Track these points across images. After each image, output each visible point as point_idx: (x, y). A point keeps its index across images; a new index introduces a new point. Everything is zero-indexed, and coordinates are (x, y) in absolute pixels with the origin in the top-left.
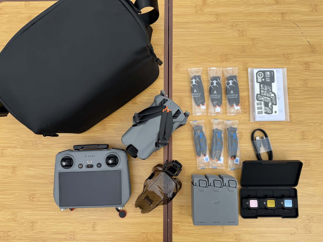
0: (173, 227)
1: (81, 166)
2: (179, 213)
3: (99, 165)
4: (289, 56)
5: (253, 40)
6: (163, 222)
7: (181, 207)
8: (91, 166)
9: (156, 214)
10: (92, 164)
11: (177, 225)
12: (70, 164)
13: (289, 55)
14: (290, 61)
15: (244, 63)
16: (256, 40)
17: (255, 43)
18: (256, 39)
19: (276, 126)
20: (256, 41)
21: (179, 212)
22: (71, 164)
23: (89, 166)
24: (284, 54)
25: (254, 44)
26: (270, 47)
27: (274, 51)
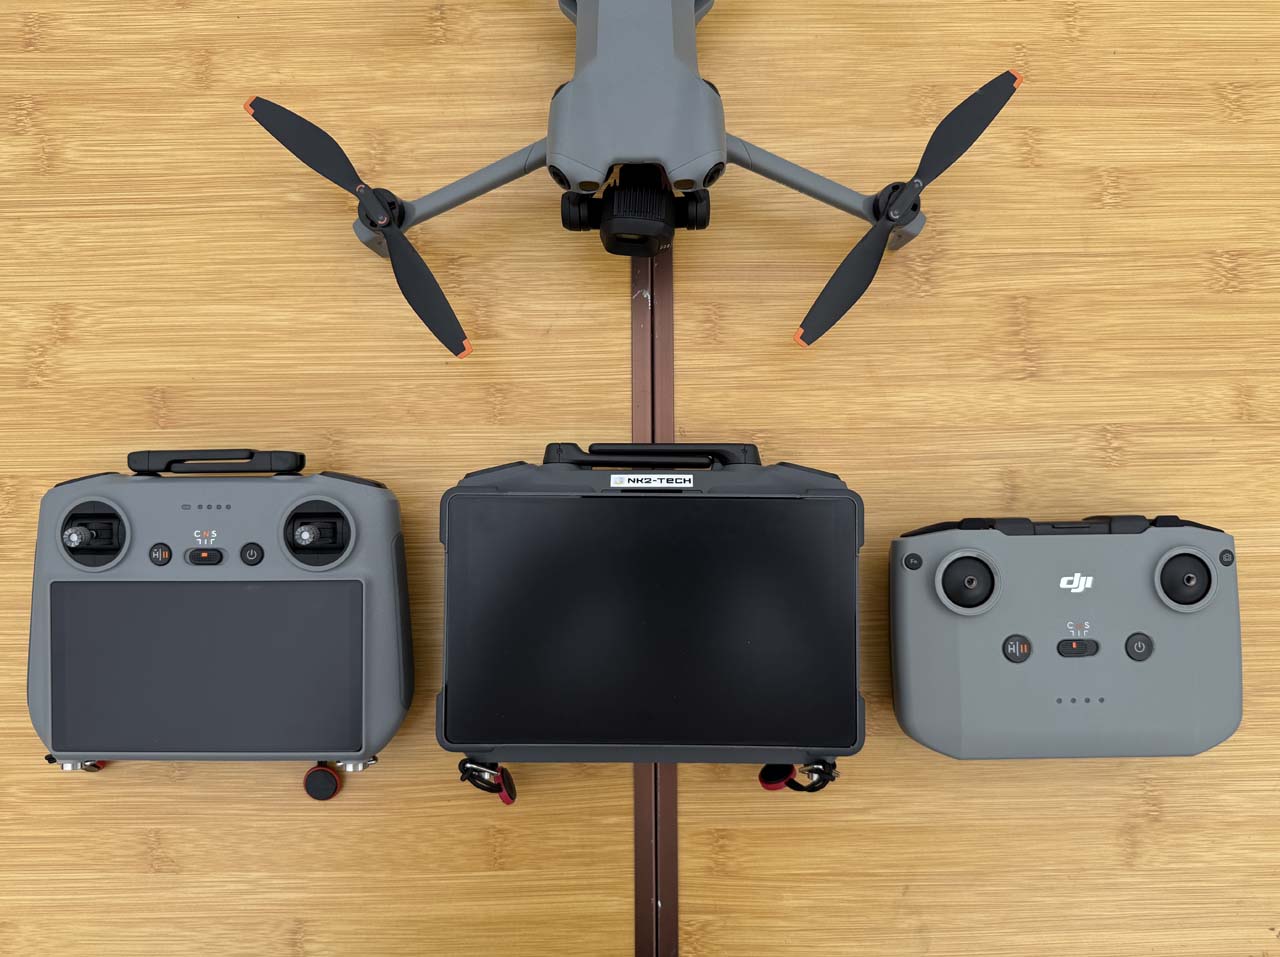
0: (682, 936)
1: (162, 553)
2: (709, 869)
3: (253, 554)
4: (1244, 97)
5: (1069, 16)
6: (633, 912)
7: (721, 842)
8: (215, 557)
9: (599, 877)
10: (215, 547)
11: (704, 926)
12: (111, 544)
13: (1245, 92)
14: (1246, 121)
15: (1025, 128)
16: (1084, 18)
17: (1080, 32)
18: (1081, 12)
19: (1180, 439)
20: (1086, 23)
21: (712, 864)
22: (115, 540)
23: (204, 555)
24: (1218, 88)
25: (1074, 35)
26: (1152, 50)
27: (1172, 70)
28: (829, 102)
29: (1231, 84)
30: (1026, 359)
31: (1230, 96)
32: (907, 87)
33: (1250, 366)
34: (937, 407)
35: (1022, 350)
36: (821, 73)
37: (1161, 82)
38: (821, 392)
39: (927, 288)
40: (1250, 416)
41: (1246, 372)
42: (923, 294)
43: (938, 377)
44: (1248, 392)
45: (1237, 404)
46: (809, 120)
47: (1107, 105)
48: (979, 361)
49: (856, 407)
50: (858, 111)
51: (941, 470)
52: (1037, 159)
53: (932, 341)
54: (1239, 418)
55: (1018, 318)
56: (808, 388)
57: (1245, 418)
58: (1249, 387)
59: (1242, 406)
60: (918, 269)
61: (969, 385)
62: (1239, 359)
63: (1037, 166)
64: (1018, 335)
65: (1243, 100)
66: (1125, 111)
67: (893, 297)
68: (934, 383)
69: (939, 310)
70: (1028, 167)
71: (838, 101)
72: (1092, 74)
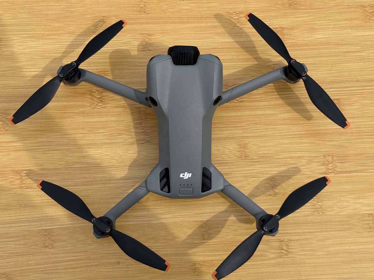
28: (57, 25)
29: (235, 12)
30: (145, 135)
31: (234, 17)
32: (92, 17)
33: (245, 135)
34: (105, 157)
35: (143, 131)
36: (53, 12)
37: (204, 12)
38: (53, 152)
39: (101, 104)
40: (246, 156)
41: (243, 137)
42: (99, 107)
43: (106, 144)
44: (244, 146)
45: (240, 152)
46: (47, 32)
47: (180, 23)
48: (124, 136)
49: (70, 158)
50: (70, 28)
51: (107, 185)
52: (149, 47)
53: (103, 128)
54: (241, 158)
55: (142, 117)
56: (47, 150)
57: (243, 157)
58: (245, 144)
59: (242, 152)
60: (97, 96)
61: (120, 147)
62: (240, 132)
63: (150, 50)
64: (141, 124)
65: (240, 19)
66: (188, 25)
67: (86, 109)
68: (104, 146)
69: (106, 114)
70: (145, 51)
71: (61, 24)
72: (174, 10)
